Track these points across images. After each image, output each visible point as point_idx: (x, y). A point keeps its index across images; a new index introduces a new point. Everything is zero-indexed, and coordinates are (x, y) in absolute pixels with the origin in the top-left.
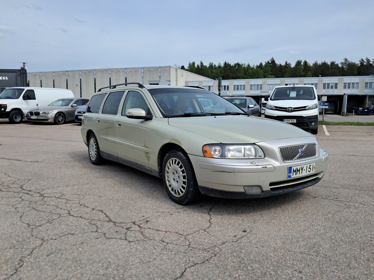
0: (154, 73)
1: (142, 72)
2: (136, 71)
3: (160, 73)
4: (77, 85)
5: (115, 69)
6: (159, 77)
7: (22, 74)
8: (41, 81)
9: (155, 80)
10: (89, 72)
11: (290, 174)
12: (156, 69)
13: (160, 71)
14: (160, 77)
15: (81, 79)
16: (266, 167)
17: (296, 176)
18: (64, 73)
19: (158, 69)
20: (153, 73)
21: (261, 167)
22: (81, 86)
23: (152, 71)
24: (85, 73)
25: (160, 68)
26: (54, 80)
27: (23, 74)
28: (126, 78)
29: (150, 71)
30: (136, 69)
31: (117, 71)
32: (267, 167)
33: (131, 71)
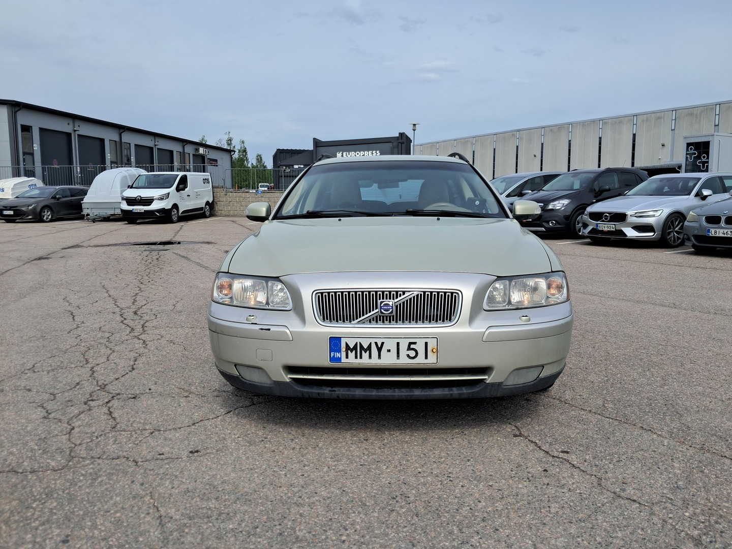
0: (702, 118)
1: (674, 118)
2: (660, 118)
3: (717, 117)
4: (535, 156)
5: (612, 118)
6: (715, 125)
7: (400, 144)
8: (474, 152)
9: (704, 133)
10: (559, 128)
11: (338, 355)
12: (709, 108)
13: (717, 113)
14: (718, 125)
15: (542, 144)
16: (269, 330)
17: (358, 361)
18: (513, 135)
19: (712, 109)
20: (700, 119)
21: (257, 327)
22: (542, 157)
23: (696, 115)
24: (551, 130)
25: (718, 106)
26: (494, 149)
27: (402, 143)
28: (634, 135)
29: (691, 114)
30: (658, 115)
31: (616, 122)
32: (272, 329)
33: (647, 119)
